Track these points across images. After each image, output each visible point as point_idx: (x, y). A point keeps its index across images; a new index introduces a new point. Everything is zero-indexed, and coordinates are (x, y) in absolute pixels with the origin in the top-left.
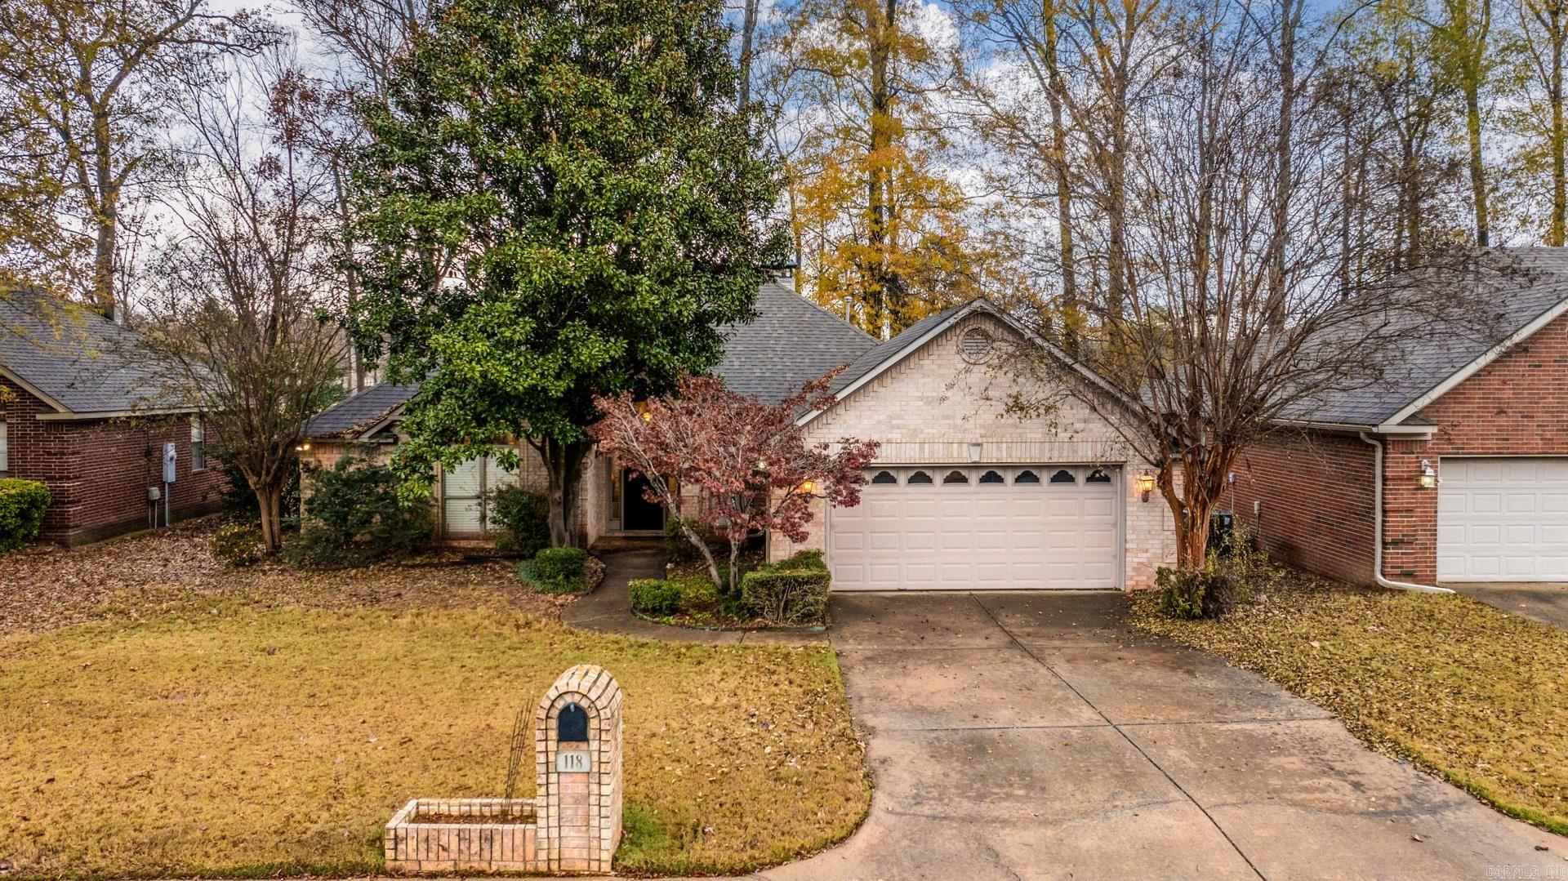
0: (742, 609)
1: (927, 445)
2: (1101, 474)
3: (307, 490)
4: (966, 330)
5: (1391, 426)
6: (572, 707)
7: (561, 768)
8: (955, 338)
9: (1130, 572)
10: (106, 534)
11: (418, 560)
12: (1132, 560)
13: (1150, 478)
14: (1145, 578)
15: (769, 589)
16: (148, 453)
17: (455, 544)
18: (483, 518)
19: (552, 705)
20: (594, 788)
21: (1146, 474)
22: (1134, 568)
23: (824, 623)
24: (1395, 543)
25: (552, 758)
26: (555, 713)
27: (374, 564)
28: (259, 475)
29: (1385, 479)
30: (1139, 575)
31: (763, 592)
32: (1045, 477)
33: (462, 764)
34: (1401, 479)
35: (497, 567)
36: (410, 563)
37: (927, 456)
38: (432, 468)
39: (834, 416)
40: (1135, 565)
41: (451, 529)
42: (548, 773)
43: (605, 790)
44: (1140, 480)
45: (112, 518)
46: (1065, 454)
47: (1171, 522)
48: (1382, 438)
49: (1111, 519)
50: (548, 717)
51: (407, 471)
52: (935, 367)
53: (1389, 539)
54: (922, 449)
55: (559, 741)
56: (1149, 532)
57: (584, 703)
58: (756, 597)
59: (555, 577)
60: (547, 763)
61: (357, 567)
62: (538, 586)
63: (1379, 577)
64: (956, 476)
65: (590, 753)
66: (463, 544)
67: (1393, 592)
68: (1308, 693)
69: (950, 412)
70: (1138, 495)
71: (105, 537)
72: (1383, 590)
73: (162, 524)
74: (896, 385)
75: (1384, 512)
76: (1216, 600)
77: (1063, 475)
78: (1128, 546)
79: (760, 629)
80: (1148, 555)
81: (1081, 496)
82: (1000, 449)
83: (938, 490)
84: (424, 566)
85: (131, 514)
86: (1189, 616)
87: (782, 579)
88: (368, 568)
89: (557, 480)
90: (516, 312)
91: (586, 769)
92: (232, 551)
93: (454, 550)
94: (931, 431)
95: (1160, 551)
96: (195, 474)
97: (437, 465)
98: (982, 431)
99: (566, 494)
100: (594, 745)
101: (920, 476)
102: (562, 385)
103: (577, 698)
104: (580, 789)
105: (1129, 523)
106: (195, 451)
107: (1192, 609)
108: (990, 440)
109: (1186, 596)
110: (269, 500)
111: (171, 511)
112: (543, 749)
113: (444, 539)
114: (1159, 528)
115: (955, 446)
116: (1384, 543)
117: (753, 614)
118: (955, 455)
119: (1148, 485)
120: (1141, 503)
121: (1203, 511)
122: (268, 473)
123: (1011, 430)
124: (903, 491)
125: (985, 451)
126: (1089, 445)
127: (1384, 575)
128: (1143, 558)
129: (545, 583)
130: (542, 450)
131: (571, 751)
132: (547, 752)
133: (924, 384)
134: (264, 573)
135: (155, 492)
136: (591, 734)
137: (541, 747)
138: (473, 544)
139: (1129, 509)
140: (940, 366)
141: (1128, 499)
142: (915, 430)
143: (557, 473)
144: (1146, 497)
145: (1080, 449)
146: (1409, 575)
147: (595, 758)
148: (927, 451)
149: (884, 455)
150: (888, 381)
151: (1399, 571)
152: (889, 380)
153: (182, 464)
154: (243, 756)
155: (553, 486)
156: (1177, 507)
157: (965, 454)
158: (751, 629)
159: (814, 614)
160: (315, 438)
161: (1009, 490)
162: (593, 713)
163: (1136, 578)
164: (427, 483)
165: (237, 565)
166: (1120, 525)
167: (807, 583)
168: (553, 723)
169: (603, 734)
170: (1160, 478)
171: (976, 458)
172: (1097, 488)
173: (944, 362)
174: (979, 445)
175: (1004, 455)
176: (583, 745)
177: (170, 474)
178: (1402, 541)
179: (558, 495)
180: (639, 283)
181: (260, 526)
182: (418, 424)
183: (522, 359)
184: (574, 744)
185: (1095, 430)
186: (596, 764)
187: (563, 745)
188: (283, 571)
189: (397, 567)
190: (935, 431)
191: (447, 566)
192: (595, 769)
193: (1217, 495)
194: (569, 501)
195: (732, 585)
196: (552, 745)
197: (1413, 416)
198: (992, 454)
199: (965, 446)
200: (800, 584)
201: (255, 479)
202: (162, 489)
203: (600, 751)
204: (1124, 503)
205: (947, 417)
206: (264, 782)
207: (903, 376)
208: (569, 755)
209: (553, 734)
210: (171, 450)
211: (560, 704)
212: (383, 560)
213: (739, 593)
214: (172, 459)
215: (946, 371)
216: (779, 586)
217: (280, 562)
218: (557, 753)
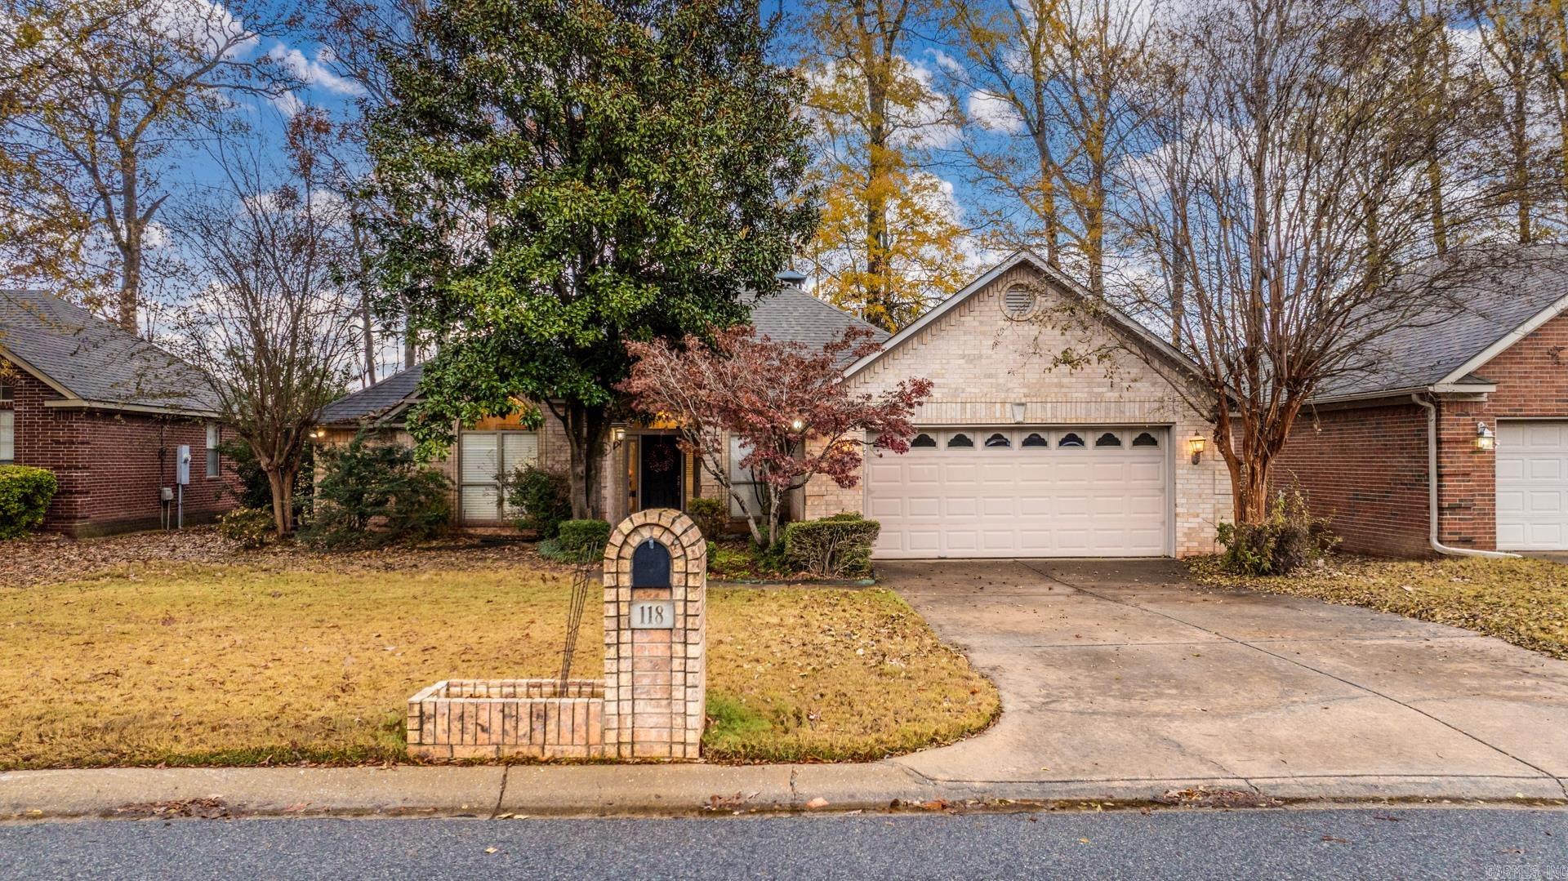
0: (784, 564)
1: (968, 405)
2: (1147, 436)
3: (320, 474)
4: (1009, 285)
5: (1445, 386)
6: (651, 541)
7: (636, 622)
8: (997, 294)
9: (1180, 537)
10: (115, 529)
11: (434, 543)
12: (1182, 525)
13: (1201, 438)
14: (1196, 544)
15: (815, 539)
16: (162, 454)
17: (471, 531)
18: (501, 502)
19: (625, 542)
20: (678, 649)
21: (1197, 434)
22: (1185, 534)
23: (872, 577)
24: (1452, 508)
25: (624, 610)
26: (628, 552)
27: (390, 546)
28: (272, 457)
29: (1439, 442)
30: (1189, 541)
31: (807, 541)
32: (1090, 439)
33: (497, 664)
34: (1457, 442)
35: (516, 549)
36: (425, 546)
37: (968, 416)
38: (451, 428)
39: (872, 374)
40: (1186, 531)
41: (468, 517)
42: (619, 629)
43: (693, 651)
44: (1192, 440)
45: (122, 514)
46: (1112, 414)
47: (1226, 483)
48: (1437, 400)
49: (1159, 484)
50: (619, 557)
51: (425, 431)
52: (976, 324)
53: (1445, 504)
54: (964, 410)
55: (634, 588)
56: (1200, 496)
57: (666, 539)
58: (801, 548)
59: (579, 548)
60: (618, 616)
61: (371, 549)
62: (561, 556)
63: (1435, 543)
64: (998, 438)
65: (673, 602)
66: (480, 531)
67: (1452, 557)
68: (1438, 617)
69: (993, 372)
70: (1188, 458)
71: (114, 533)
72: (1441, 556)
73: (174, 526)
74: (938, 343)
75: (1440, 476)
76: (1286, 554)
77: (1108, 438)
78: (1179, 510)
79: (805, 582)
80: (1200, 520)
81: (1128, 459)
82: (1045, 409)
83: (980, 451)
84: (440, 549)
85: (141, 512)
86: (1259, 571)
87: (829, 527)
88: (382, 550)
89: (580, 454)
90: (543, 255)
91: (668, 623)
92: (242, 533)
93: (471, 536)
94: (973, 390)
95: (1211, 516)
96: (210, 480)
97: (455, 424)
98: (1026, 390)
99: (588, 469)
100: (679, 593)
101: (961, 440)
102: (590, 335)
103: (657, 532)
104: (661, 651)
105: (1179, 486)
106: (210, 457)
107: (1261, 563)
108: (1034, 400)
109: (1255, 549)
110: (281, 484)
111: (186, 515)
112: (613, 598)
113: (460, 526)
114: (1211, 491)
115: (998, 406)
116: (1440, 509)
117: (797, 567)
118: (998, 415)
119: (1200, 446)
120: (1192, 466)
121: (1264, 466)
122: (280, 454)
123: (1056, 390)
124: (942, 453)
125: (1029, 411)
126: (1137, 405)
127: (1440, 542)
128: (1194, 523)
129: (567, 554)
130: (564, 420)
131: (648, 600)
132: (618, 602)
133: (965, 343)
134: (275, 554)
135: (168, 493)
136: (675, 579)
137: (610, 595)
138: (490, 531)
139: (1179, 472)
140: (981, 323)
141: (1178, 462)
142: (956, 389)
143: (579, 446)
144: (1196, 459)
145: (1127, 410)
146: (1467, 542)
147: (680, 610)
148: (968, 411)
149: (924, 415)
150: (927, 338)
151: (1456, 537)
152: (929, 337)
153: (196, 469)
154: (235, 660)
155: (574, 460)
156: (1234, 464)
157: (1008, 414)
158: (795, 582)
159: (861, 568)
160: (330, 424)
161: (1053, 453)
162: (678, 552)
163: (1187, 544)
164: (445, 443)
165: (247, 548)
166: (1169, 491)
167: (855, 531)
168: (627, 565)
169: (690, 578)
170: (1216, 433)
171: (1019, 418)
172: (1144, 451)
173: (985, 319)
174: (1023, 404)
175: (1049, 415)
176: (665, 594)
177: (184, 476)
178: (1460, 507)
179: (581, 469)
180: (673, 224)
181: (271, 509)
182: (437, 380)
183: (549, 304)
184: (653, 592)
185: (1143, 389)
186: (681, 619)
187: (639, 593)
188: (294, 553)
189: (412, 549)
190: (977, 391)
191: (464, 549)
192: (680, 625)
193: (1279, 448)
194: (591, 478)
195: (772, 540)
196: (625, 594)
197: (1469, 375)
198: (1037, 415)
199: (1008, 406)
200: (847, 532)
201: (268, 460)
202: (175, 491)
203: (686, 601)
204: (1172, 467)
205: (989, 376)
206: (257, 678)
207: (943, 333)
208: (647, 606)
209: (626, 580)
210: (185, 452)
211: (635, 541)
212: (398, 544)
213: (781, 548)
214: (186, 461)
215: (988, 328)
216: (826, 533)
217: (292, 545)
218: (630, 603)
